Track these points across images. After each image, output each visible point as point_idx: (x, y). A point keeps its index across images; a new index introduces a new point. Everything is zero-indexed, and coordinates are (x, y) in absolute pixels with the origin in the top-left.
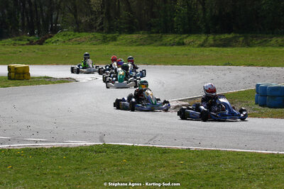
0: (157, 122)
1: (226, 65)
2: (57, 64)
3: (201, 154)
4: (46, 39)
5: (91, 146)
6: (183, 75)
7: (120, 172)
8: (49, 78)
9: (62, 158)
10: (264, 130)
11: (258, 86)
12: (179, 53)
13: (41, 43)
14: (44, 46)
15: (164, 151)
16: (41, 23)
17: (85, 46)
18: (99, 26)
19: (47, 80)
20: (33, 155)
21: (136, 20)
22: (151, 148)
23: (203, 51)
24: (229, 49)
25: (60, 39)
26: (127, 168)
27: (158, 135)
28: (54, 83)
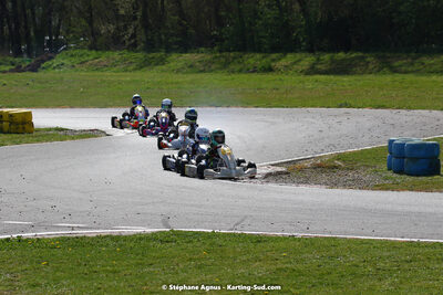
0: (243, 198)
1: (341, 106)
2: (71, 107)
3: (310, 243)
4: (43, 61)
5: (153, 233)
6: (273, 123)
7: (199, 268)
8: (62, 130)
9: (115, 250)
10: (400, 208)
11: (391, 142)
12: (264, 86)
13: (34, 69)
14: (40, 74)
15: (259, 240)
16: (32, 34)
17: (108, 73)
18: (129, 40)
19: (60, 134)
20: (73, 247)
21: (192, 31)
22: (240, 235)
23: (303, 82)
24: (345, 79)
25: (65, 61)
26: (209, 263)
27: (246, 217)
28: (73, 138)
